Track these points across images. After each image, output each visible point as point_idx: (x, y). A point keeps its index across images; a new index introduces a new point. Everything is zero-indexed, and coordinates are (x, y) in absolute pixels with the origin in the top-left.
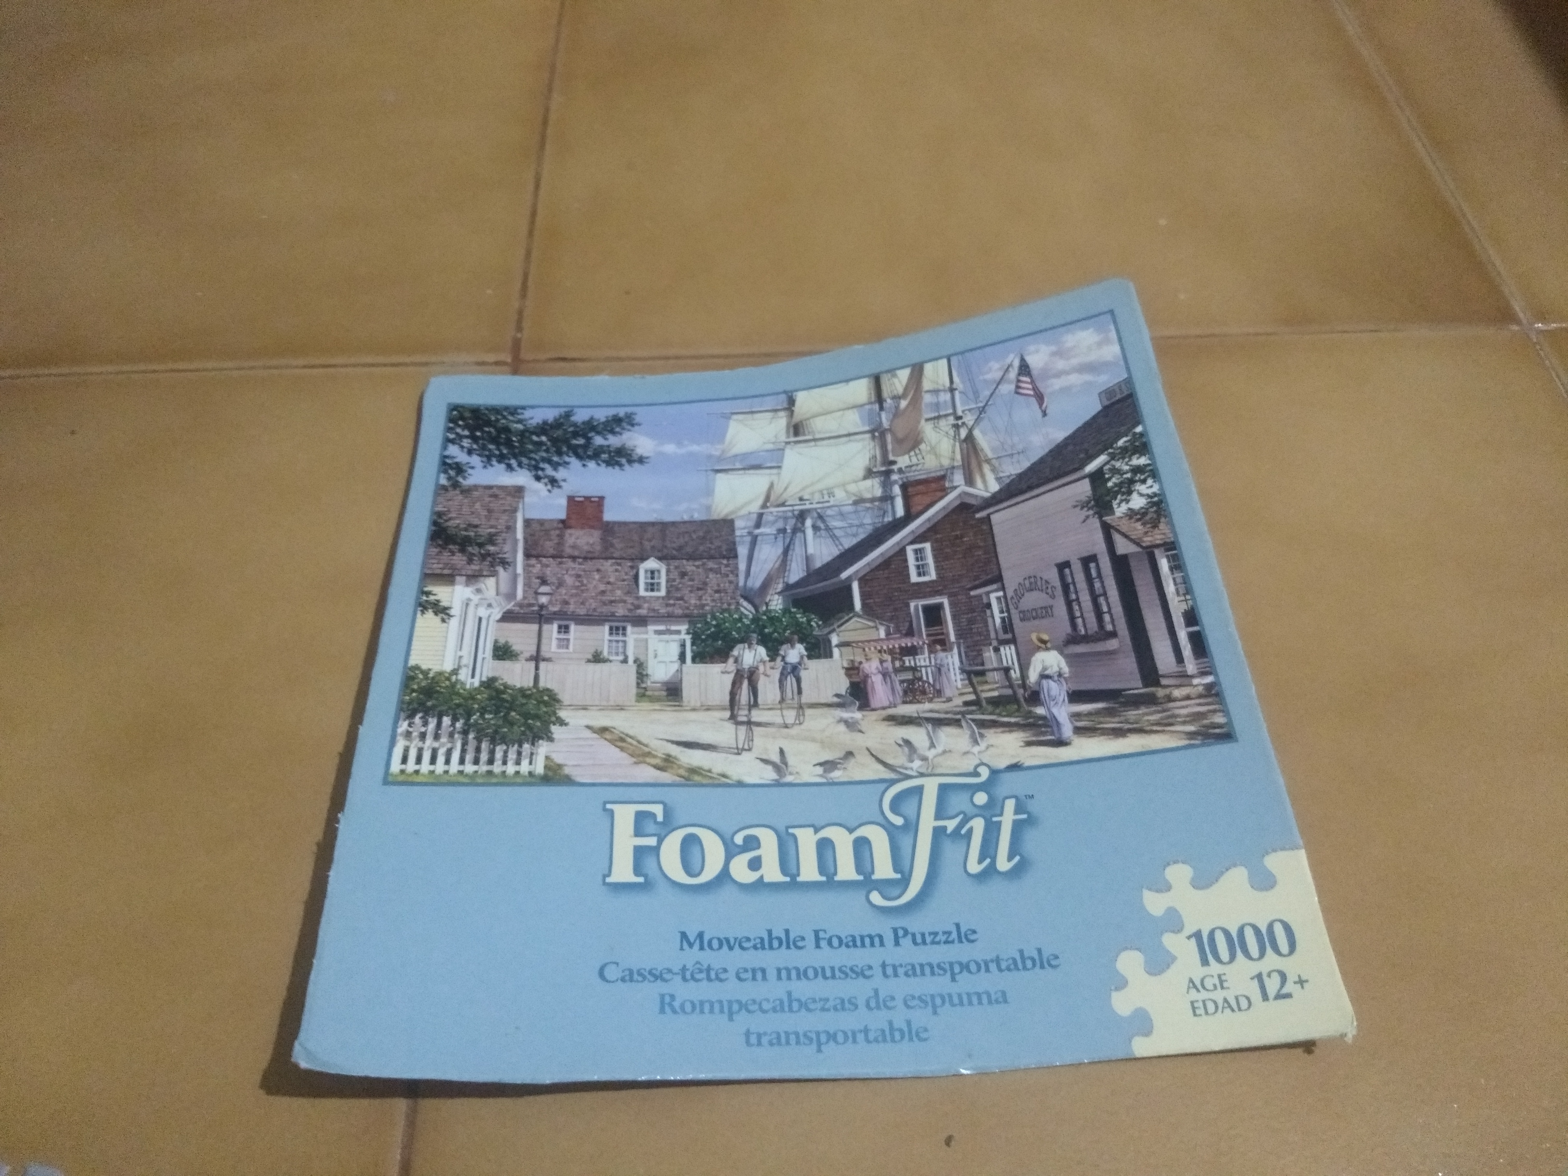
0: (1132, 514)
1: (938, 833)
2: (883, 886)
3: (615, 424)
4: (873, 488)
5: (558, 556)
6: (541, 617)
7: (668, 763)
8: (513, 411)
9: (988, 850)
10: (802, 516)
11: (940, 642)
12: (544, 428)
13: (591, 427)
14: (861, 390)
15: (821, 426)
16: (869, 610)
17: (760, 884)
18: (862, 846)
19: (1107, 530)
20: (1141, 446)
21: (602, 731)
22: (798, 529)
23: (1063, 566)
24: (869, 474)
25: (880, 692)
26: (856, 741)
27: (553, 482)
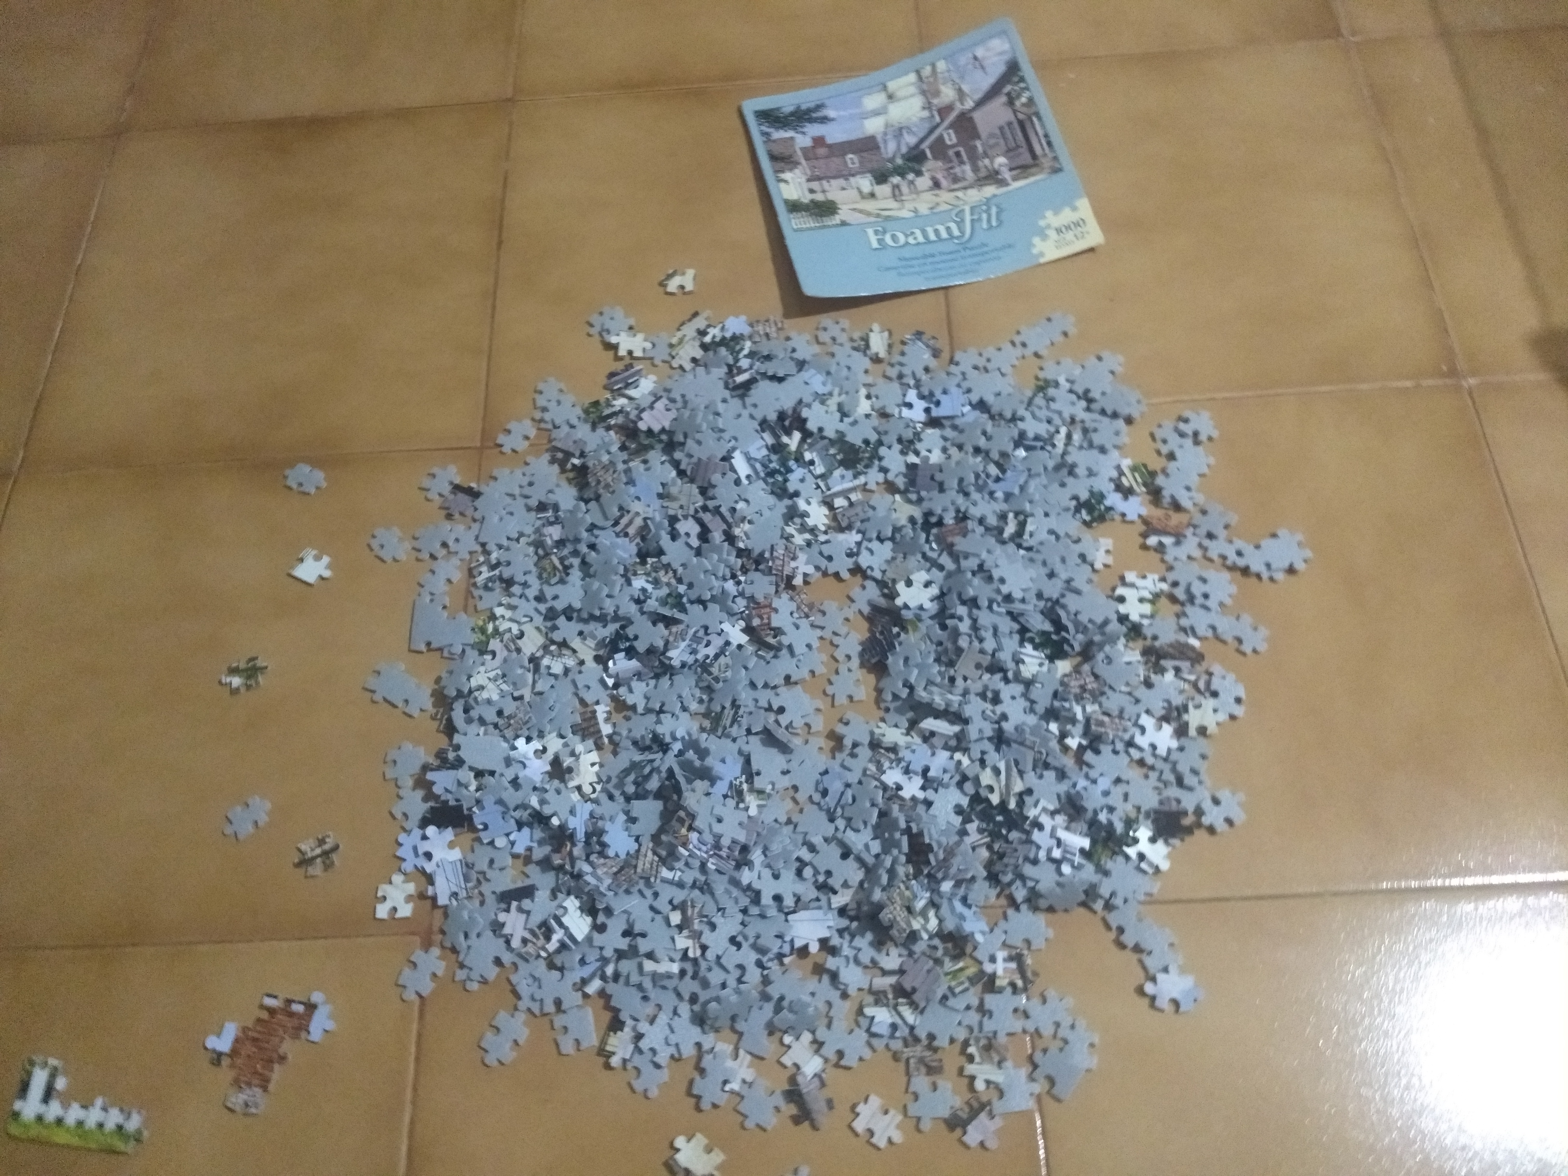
0: (1023, 105)
1: (972, 221)
2: (957, 238)
3: (819, 107)
4: (926, 114)
5: (817, 159)
6: (819, 179)
7: (878, 216)
8: (778, 109)
9: (989, 220)
10: (901, 129)
11: (962, 162)
12: (792, 114)
13: (809, 111)
14: (912, 77)
15: (900, 94)
16: (935, 158)
17: (918, 244)
18: (948, 229)
19: (1015, 112)
20: (1022, 79)
21: (854, 210)
22: (901, 134)
23: (1001, 128)
24: (924, 108)
25: (944, 183)
26: (938, 200)
27: (804, 133)
